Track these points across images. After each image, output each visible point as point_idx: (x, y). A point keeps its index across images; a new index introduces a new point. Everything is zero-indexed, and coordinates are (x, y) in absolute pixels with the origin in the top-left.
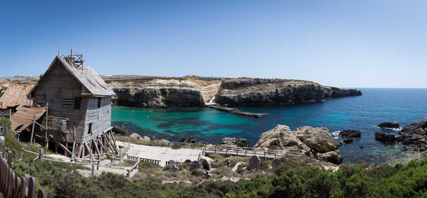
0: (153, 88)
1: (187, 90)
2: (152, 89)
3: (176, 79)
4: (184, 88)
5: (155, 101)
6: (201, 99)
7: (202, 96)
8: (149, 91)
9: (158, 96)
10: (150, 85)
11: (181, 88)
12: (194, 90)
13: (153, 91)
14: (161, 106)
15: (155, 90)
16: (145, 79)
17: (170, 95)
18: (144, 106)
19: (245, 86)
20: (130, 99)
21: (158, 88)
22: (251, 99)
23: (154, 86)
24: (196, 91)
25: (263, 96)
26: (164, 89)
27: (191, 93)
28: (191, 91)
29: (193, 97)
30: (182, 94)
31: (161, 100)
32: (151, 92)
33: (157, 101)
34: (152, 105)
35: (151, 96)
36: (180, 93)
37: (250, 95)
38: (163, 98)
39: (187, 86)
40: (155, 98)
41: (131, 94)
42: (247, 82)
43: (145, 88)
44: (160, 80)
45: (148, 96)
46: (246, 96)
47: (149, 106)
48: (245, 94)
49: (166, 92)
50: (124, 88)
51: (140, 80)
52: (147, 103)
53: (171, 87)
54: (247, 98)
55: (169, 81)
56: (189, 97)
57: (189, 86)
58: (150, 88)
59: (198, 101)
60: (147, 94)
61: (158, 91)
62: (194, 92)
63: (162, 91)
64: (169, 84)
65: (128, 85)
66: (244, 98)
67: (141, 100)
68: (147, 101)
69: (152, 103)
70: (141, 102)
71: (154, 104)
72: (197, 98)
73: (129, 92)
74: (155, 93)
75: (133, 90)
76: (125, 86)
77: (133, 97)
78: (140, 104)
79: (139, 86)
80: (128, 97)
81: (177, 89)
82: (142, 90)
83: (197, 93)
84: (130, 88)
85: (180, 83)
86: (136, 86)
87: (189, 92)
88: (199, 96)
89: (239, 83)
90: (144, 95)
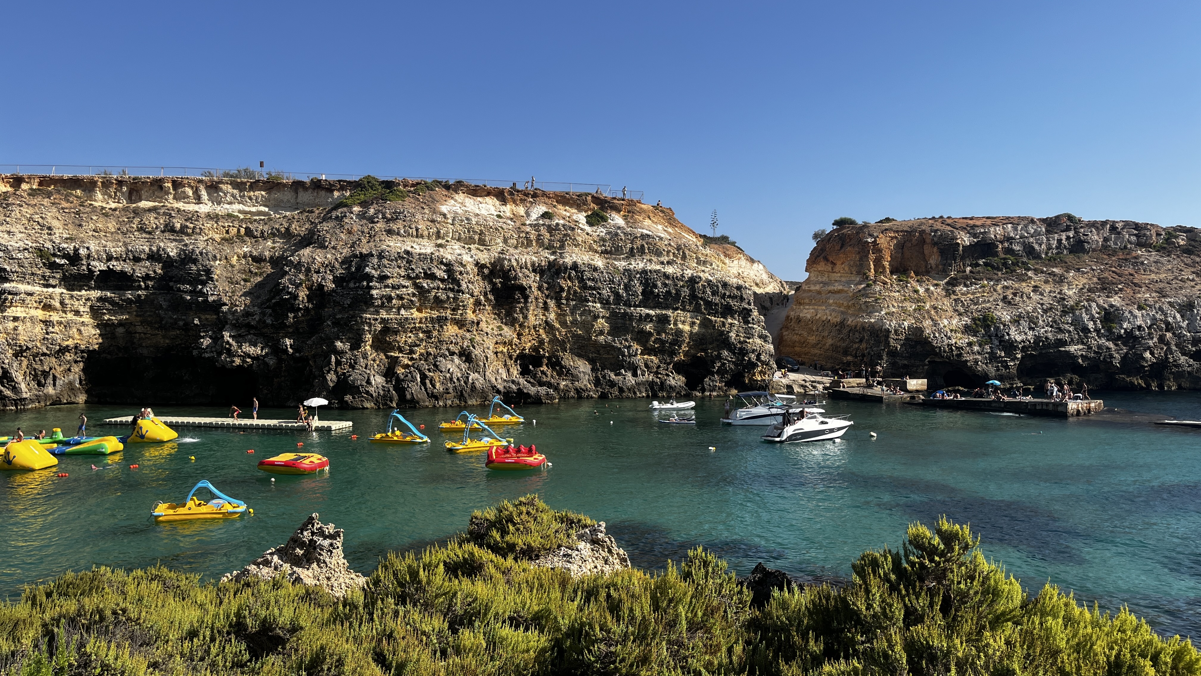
0: (426, 247)
1: (666, 276)
2: (423, 257)
3: (564, 200)
4: (638, 264)
5: (452, 354)
6: (758, 341)
8: (409, 277)
9: (470, 316)
10: (398, 226)
11: (621, 264)
12: (710, 278)
13: (432, 277)
14: (498, 392)
15: (446, 265)
16: (329, 187)
17: (546, 308)
18: (367, 392)
19: (1005, 264)
20: (217, 338)
21: (466, 258)
22: (1064, 343)
23: (429, 237)
24: (725, 285)
25: (1139, 328)
26: (502, 266)
27: (693, 296)
28: (693, 281)
29: (706, 324)
30: (635, 306)
31: (490, 343)
32: (417, 277)
33: (466, 356)
34: (434, 386)
35: (419, 310)
36: (617, 295)
37: (1054, 321)
38: (500, 328)
39: (658, 253)
40: (451, 330)
41: (225, 299)
42: (1009, 239)
43: (364, 251)
44: (460, 197)
45: (399, 309)
46: (1030, 328)
47: (414, 389)
48: (1020, 316)
49: (522, 289)
50: (147, 249)
51: (287, 196)
52: (389, 373)
53: (554, 253)
54: (1037, 339)
55: (521, 210)
56: (680, 326)
57: (669, 252)
58: (407, 252)
59: (743, 352)
60: (390, 298)
61: (468, 273)
62: (713, 294)
63: (491, 282)
64: (528, 229)
65: (178, 226)
66: (1019, 338)
67: (339, 344)
68: (387, 357)
69: (436, 366)
70: (338, 363)
71: (451, 379)
72: (733, 335)
73: (204, 283)
74: (452, 290)
75: (233, 266)
76: (150, 233)
77: (249, 326)
78: (328, 378)
79: (282, 236)
80: (196, 321)
81: (595, 269)
82: (342, 263)
83: (733, 297)
84: (199, 244)
85: (601, 231)
86: (255, 237)
87: (685, 292)
88: (747, 322)
89: (965, 239)
90: (366, 303)
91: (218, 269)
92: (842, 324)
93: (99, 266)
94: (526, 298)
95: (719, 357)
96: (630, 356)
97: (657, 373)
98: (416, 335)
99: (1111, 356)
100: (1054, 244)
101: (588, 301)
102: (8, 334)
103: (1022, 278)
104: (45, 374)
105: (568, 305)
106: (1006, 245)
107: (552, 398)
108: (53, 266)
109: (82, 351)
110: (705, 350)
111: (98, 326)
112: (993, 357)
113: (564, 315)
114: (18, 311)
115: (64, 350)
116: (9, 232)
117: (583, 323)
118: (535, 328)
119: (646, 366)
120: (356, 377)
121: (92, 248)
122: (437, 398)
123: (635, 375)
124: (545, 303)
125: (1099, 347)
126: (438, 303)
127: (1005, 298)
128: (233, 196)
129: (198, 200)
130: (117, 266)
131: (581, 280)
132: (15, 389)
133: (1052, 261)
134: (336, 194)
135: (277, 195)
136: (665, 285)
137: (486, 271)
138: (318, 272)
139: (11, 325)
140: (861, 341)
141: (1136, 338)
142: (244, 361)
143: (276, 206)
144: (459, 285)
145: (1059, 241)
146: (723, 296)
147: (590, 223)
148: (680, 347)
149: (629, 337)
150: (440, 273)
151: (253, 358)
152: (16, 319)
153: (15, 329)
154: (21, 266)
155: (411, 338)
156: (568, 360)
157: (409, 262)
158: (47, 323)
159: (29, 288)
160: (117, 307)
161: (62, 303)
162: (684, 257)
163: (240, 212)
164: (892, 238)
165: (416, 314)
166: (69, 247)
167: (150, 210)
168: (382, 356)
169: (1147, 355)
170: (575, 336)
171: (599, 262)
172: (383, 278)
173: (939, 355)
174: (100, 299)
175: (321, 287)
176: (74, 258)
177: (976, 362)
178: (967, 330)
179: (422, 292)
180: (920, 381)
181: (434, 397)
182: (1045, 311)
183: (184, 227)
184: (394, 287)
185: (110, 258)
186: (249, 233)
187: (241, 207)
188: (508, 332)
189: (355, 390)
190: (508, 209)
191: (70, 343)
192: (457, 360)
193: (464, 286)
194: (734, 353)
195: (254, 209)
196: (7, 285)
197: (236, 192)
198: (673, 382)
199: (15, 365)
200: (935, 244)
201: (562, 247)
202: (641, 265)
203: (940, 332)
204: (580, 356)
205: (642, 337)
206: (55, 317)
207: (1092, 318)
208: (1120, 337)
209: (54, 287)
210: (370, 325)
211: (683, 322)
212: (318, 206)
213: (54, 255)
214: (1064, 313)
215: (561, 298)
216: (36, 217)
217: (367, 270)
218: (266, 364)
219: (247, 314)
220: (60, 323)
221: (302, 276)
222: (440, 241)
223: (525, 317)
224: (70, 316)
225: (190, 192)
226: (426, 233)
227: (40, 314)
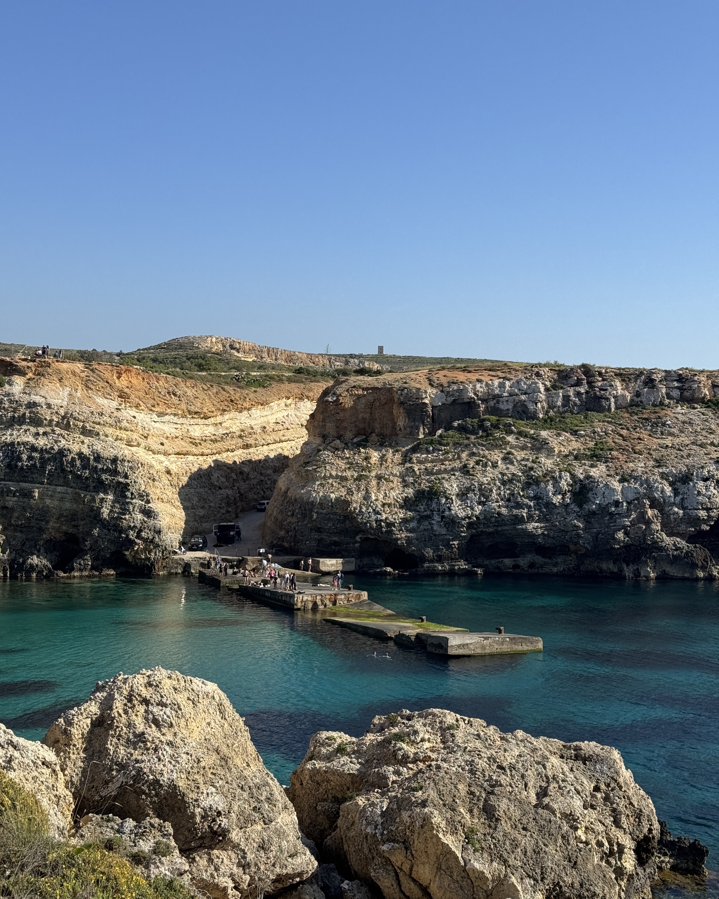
7: (144, 497)
12: (86, 451)
19: (481, 427)
25: (617, 504)
27: (61, 470)
29: (74, 499)
37: (513, 495)
39: (39, 423)
46: (480, 503)
48: (469, 489)
54: (488, 515)
57: (51, 421)
59: (119, 529)
62: (84, 467)
83: (107, 471)
87: (53, 465)
89: (435, 399)
99: (577, 536)
100: (558, 401)
103: (496, 444)
110: (75, 527)
112: (431, 536)
125: (564, 524)
136: (31, 458)
141: (610, 514)
146: (96, 470)
173: (362, 532)
177: (410, 540)
182: (505, 483)
194: (108, 530)
200: (402, 403)
202: (14, 437)
208: (590, 513)
214: (527, 485)
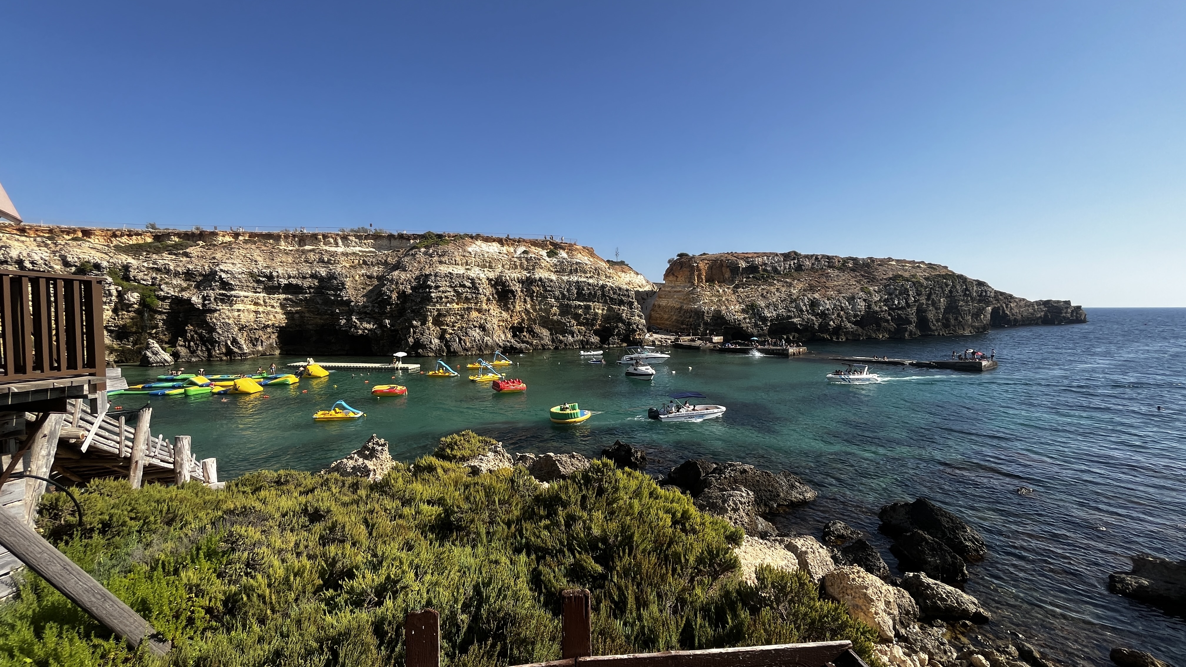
0: (460, 270)
1: (589, 284)
2: (458, 276)
3: (535, 243)
4: (574, 278)
5: (475, 327)
6: (637, 318)
8: (451, 287)
9: (484, 306)
10: (445, 259)
11: (565, 278)
12: (613, 285)
13: (464, 286)
14: (500, 347)
15: (471, 280)
16: (408, 238)
17: (525, 302)
18: (430, 348)
19: (763, 277)
20: (349, 320)
21: (482, 276)
22: (791, 317)
23: (462, 265)
24: (620, 289)
25: (828, 309)
26: (501, 280)
27: (603, 295)
28: (603, 287)
29: (610, 309)
30: (573, 300)
31: (495, 321)
32: (456, 286)
33: (482, 328)
34: (466, 344)
35: (457, 304)
36: (563, 294)
37: (786, 306)
38: (501, 313)
39: (585, 272)
40: (474, 314)
41: (353, 299)
42: (765, 264)
43: (427, 273)
44: (479, 242)
45: (446, 303)
46: (775, 310)
47: (455, 346)
48: (769, 304)
49: (512, 292)
50: (310, 272)
51: (385, 242)
52: (442, 338)
53: (529, 273)
54: (778, 315)
55: (512, 249)
56: (597, 311)
57: (590, 271)
58: (450, 273)
59: (629, 324)
60: (441, 298)
61: (483, 284)
62: (614, 293)
63: (495, 288)
64: (515, 260)
65: (326, 259)
66: (769, 315)
67: (414, 322)
68: (441, 329)
69: (466, 333)
70: (414, 332)
71: (475, 340)
72: (624, 315)
73: (341, 290)
74: (474, 293)
75: (356, 281)
76: (311, 263)
77: (366, 313)
78: (409, 340)
79: (383, 264)
80: (337, 311)
81: (552, 281)
82: (415, 279)
83: (625, 295)
84: (338, 269)
85: (554, 260)
86: (368, 265)
87: (599, 293)
88: (631, 308)
89: (743, 264)
90: (428, 300)
91: (348, 283)
92: (681, 308)
93: (284, 282)
94: (515, 296)
95: (617, 327)
96: (570, 326)
97: (584, 336)
98: (456, 317)
99: (814, 324)
100: (787, 266)
101: (548, 298)
102: (235, 319)
103: (772, 284)
104: (257, 340)
105: (537, 300)
106: (764, 267)
107: (529, 350)
108: (258, 282)
109: (277, 327)
110: (610, 323)
111: (284, 314)
112: (756, 325)
113: (535, 305)
114: (240, 306)
115: (266, 327)
116: (233, 264)
117: (545, 309)
118: (519, 312)
119: (579, 332)
120: (424, 340)
121: (279, 271)
122: (467, 351)
123: (573, 337)
124: (525, 299)
125: (808, 319)
126: (467, 300)
127: (762, 294)
128: (355, 242)
129: (337, 245)
130: (294, 281)
131: (544, 287)
132: (240, 348)
133: (786, 275)
134: (412, 241)
135: (379, 242)
136: (589, 289)
137: (493, 282)
138: (403, 284)
139: (236, 314)
140: (690, 317)
141: (826, 314)
142: (364, 332)
143: (379, 248)
144: (478, 291)
145: (790, 265)
146: (619, 295)
147: (549, 256)
148: (597, 322)
149: (570, 317)
150: (468, 284)
151: (369, 330)
152: (239, 310)
153: (239, 316)
154: (240, 282)
155: (453, 319)
156: (537, 329)
157: (451, 278)
158: (256, 312)
159: (246, 294)
160: (295, 303)
161: (264, 301)
162: (599, 274)
163: (360, 251)
164: (706, 264)
165: (456, 306)
166: (267, 271)
167: (311, 251)
168: (438, 328)
169: (831, 323)
170: (540, 316)
171: (554, 277)
172: (437, 287)
173: (729, 324)
174: (285, 299)
175: (404, 292)
176: (270, 277)
177: (747, 327)
178: (743, 311)
179: (458, 294)
180: (719, 338)
181: (465, 349)
182: (782, 301)
183: (329, 260)
184: (443, 292)
185: (289, 277)
186: (365, 262)
187: (360, 249)
188: (505, 315)
189: (423, 347)
190: (505, 249)
191: (270, 323)
192: (478, 331)
193: (481, 291)
194: (625, 325)
195: (367, 250)
196: (233, 293)
197: (357, 240)
198: (593, 340)
199: (240, 335)
200: (728, 267)
201: (534, 269)
202: (576, 279)
203: (730, 313)
204: (543, 327)
205: (577, 317)
206: (261, 309)
207: (805, 305)
208: (818, 314)
209: (260, 293)
210: (431, 312)
211: (598, 309)
212: (402, 248)
213: (259, 276)
214: (791, 302)
215: (533, 296)
216: (248, 255)
217: (429, 283)
218: (376, 333)
219: (364, 306)
220: (264, 312)
221: (393, 286)
222: (467, 267)
223: (514, 307)
224: (269, 308)
225: (332, 241)
226: (460, 263)
227: (253, 308)
